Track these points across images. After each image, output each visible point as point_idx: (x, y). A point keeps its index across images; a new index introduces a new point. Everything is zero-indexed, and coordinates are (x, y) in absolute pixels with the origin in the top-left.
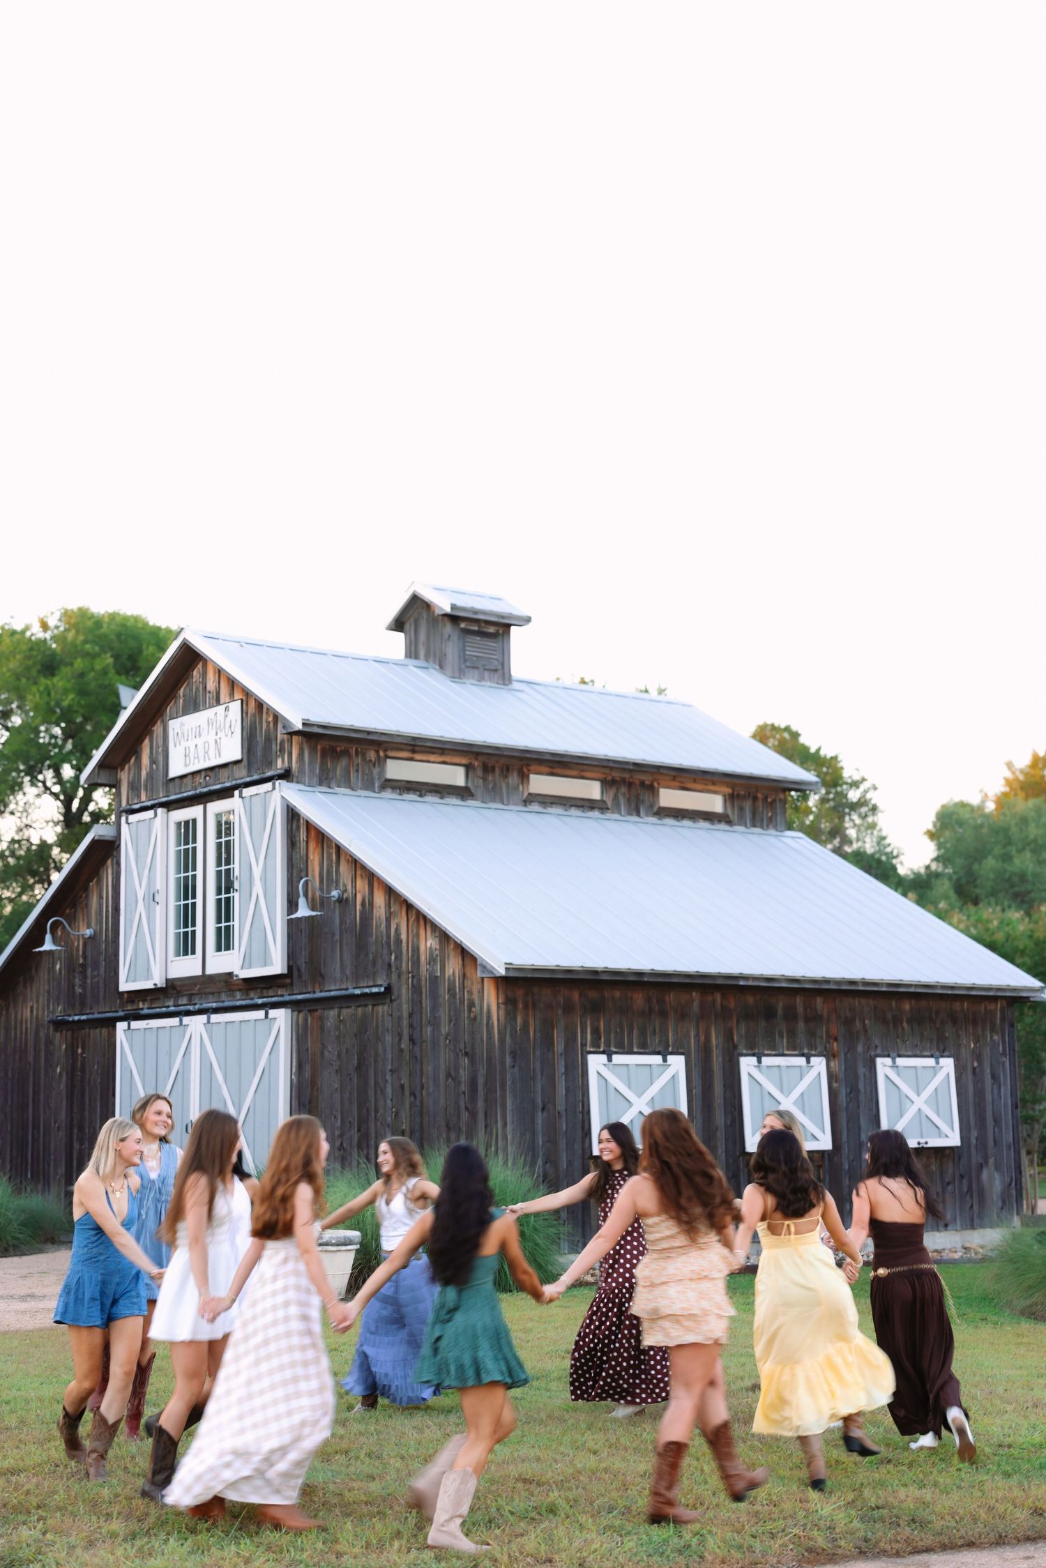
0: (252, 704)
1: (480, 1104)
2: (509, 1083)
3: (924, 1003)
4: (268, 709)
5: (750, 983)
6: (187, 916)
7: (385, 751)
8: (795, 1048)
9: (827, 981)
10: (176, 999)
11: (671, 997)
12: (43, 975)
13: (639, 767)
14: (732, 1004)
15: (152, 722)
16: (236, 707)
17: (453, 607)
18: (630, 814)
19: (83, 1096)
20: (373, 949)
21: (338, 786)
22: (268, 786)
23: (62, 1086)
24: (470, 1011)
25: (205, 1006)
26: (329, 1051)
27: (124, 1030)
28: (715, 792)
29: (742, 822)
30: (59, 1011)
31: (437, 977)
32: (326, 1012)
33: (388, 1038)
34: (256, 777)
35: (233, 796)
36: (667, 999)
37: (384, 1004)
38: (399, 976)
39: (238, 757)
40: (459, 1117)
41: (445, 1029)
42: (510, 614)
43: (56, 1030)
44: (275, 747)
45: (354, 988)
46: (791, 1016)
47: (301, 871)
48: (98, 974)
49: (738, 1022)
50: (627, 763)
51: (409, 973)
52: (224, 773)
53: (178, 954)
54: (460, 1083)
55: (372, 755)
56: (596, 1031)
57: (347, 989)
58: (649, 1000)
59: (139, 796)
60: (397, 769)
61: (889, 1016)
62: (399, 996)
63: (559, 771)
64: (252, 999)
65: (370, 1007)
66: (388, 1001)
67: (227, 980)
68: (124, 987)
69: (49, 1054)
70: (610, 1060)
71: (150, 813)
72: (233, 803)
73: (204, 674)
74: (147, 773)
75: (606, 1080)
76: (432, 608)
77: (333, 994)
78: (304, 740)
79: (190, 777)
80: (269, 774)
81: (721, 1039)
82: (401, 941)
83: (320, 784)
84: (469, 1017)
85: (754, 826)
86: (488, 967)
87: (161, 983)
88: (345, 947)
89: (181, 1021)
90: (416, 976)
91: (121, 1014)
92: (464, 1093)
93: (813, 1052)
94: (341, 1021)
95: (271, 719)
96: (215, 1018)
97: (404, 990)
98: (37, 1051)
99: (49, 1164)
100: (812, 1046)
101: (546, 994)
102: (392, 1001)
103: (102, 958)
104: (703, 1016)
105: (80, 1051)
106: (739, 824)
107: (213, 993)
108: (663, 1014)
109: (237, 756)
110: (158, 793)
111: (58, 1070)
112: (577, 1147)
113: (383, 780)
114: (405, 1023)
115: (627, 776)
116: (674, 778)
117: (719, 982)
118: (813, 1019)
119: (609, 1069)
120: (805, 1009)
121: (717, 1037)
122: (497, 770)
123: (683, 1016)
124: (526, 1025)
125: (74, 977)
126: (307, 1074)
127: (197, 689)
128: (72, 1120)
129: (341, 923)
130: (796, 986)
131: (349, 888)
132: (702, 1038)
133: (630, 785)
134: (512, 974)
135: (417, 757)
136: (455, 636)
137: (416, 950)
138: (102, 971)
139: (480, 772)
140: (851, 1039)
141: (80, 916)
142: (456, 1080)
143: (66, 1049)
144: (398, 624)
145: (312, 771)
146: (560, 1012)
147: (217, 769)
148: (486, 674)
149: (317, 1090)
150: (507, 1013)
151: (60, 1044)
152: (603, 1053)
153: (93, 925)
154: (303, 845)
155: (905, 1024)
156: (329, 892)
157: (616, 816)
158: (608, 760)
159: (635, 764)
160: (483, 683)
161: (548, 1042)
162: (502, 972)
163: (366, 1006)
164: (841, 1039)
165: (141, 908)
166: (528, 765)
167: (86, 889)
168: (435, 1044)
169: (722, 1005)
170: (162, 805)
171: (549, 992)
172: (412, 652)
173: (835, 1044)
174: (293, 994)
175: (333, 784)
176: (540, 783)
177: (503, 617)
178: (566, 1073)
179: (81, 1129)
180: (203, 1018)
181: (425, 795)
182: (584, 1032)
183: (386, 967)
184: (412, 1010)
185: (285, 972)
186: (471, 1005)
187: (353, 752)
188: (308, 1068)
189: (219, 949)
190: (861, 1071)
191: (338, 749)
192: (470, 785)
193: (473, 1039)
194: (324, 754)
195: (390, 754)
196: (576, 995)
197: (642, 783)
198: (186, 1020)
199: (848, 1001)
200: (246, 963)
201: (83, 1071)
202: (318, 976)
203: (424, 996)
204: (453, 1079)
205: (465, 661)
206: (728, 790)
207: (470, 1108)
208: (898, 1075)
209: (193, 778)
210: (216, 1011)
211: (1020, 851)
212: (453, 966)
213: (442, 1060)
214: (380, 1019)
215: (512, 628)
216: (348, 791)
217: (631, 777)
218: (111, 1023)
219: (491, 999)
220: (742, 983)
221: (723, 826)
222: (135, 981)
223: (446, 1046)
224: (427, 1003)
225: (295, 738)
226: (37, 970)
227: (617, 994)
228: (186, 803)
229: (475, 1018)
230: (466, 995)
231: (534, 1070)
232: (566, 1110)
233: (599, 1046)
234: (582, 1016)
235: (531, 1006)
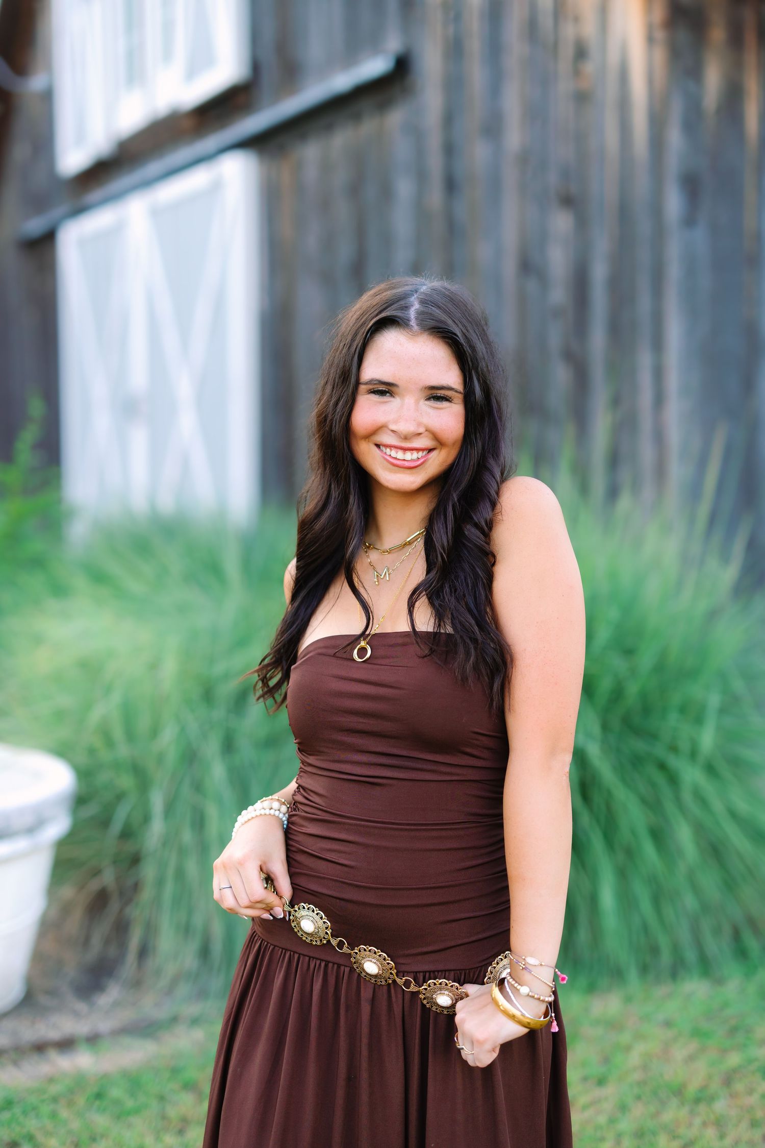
24: (575, 73)
32: (306, 150)
33: (405, 189)
38: (429, 24)
45: (344, 77)
57: (331, 85)
64: (204, 147)
66: (404, 96)
67: (174, 120)
68: (61, 166)
84: (572, 92)
87: (108, 149)
91: (62, 215)
97: (433, 59)
102: (410, 90)
114: (435, 141)
142: (541, 276)
149: (293, 324)
168: (493, 185)
174: (254, 122)
184: (449, 107)
185: (248, 75)
193: (582, 152)
202: (295, 70)
203: (472, 63)
207: (575, 354)
213: (509, 227)
223: (517, 185)
229: (589, 92)
230: (569, 32)
231: (760, 236)
235: (750, 37)
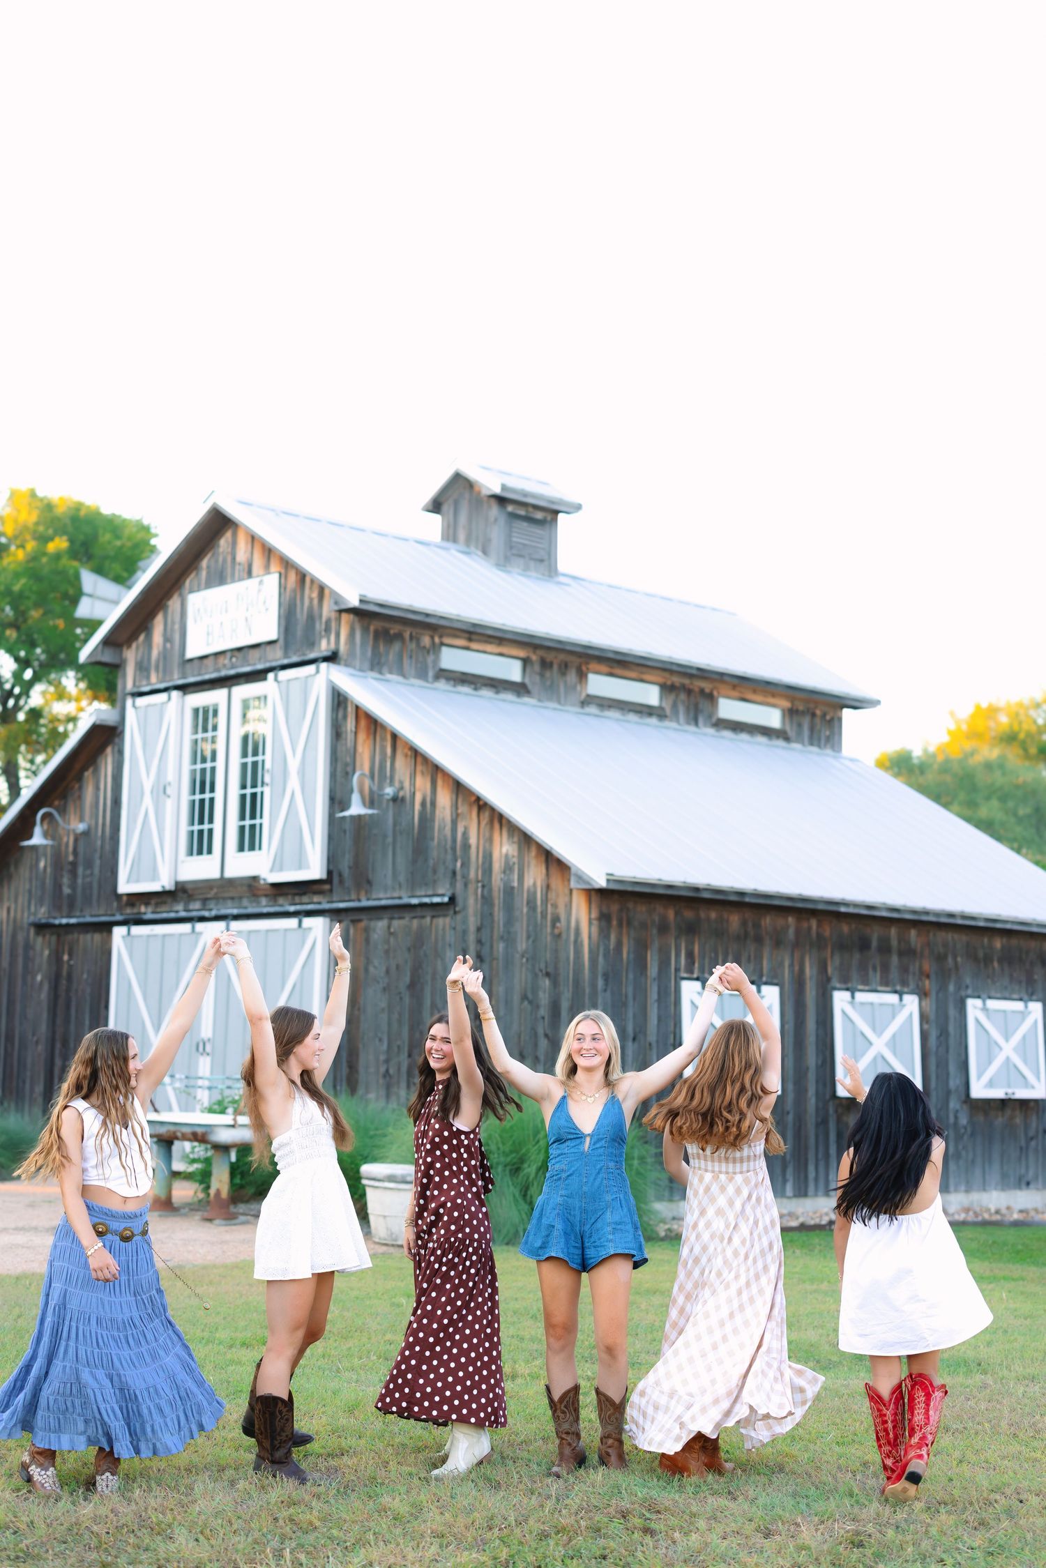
0: (292, 578)
3: (1014, 942)
4: (312, 581)
5: (851, 910)
6: (202, 812)
7: (441, 637)
8: (887, 984)
9: (927, 913)
10: (186, 904)
11: (767, 921)
12: (24, 872)
13: (702, 674)
14: (827, 932)
15: (168, 595)
16: (272, 581)
17: (504, 487)
18: (688, 723)
19: (68, 1007)
20: (434, 854)
21: (391, 672)
22: (311, 669)
23: (44, 995)
24: (553, 926)
25: (224, 912)
26: (375, 967)
27: (123, 937)
28: (774, 706)
29: (799, 739)
30: (42, 914)
31: (513, 888)
32: (373, 924)
34: (295, 659)
35: (265, 679)
36: (763, 923)
37: (445, 916)
38: (466, 885)
39: (274, 636)
40: (536, 1045)
41: (522, 945)
42: (561, 500)
43: (37, 934)
44: (319, 626)
45: (410, 897)
46: (885, 949)
47: (346, 765)
48: (92, 874)
49: (832, 953)
50: (691, 667)
51: (478, 882)
52: (255, 654)
53: (191, 853)
54: (538, 1007)
55: (426, 641)
56: (690, 955)
57: (400, 898)
58: (744, 923)
59: (148, 677)
60: (453, 658)
61: (981, 954)
62: (465, 908)
63: (618, 671)
64: (281, 906)
65: (428, 919)
66: (451, 912)
67: (251, 885)
68: (124, 887)
69: (27, 959)
71: (163, 696)
72: (268, 686)
73: (234, 543)
74: (159, 654)
76: (476, 489)
77: (383, 903)
78: (356, 619)
79: (211, 659)
80: (312, 656)
81: (815, 972)
82: (470, 847)
83: (372, 669)
84: (552, 933)
85: (812, 744)
86: (585, 877)
87: (169, 885)
88: (398, 851)
89: (193, 928)
90: (486, 885)
91: (119, 918)
92: (543, 1018)
93: (906, 990)
94: (391, 934)
95: (315, 595)
96: (235, 925)
97: (471, 901)
98: (13, 955)
99: (24, 1082)
100: (904, 983)
101: (640, 911)
102: (455, 913)
103: (97, 855)
104: (797, 945)
105: (66, 957)
106: (797, 741)
107: (232, 898)
108: (759, 940)
109: (272, 634)
110: (172, 673)
111: (39, 978)
113: (437, 669)
114: (472, 937)
115: (686, 681)
116: (734, 687)
117: (821, 907)
118: (908, 953)
120: (899, 942)
121: (811, 967)
122: (555, 667)
123: (778, 943)
124: (619, 944)
125: (62, 876)
127: (225, 561)
128: (54, 1032)
129: (395, 825)
130: (895, 915)
131: (407, 784)
132: (797, 968)
133: (689, 692)
134: (612, 887)
135: (474, 646)
136: (502, 520)
137: (488, 857)
138: (96, 871)
139: (537, 667)
140: (944, 975)
141: (71, 808)
142: (535, 1005)
143: (50, 954)
144: (436, 506)
145: (363, 653)
146: (655, 931)
147: (246, 650)
148: (532, 564)
149: (359, 1009)
150: (601, 930)
151: (43, 948)
152: (697, 979)
153: (87, 817)
154: (350, 737)
155: (996, 964)
156: (381, 787)
157: (674, 725)
158: (672, 663)
159: (699, 669)
160: (529, 573)
161: (642, 965)
162: (602, 883)
163: (423, 917)
164: (933, 976)
165: (148, 801)
166: (587, 663)
167: (79, 778)
168: (508, 962)
169: (818, 934)
170: (178, 688)
171: (644, 909)
172: (450, 535)
173: (927, 982)
174: (332, 902)
175: (385, 670)
176: (600, 684)
177: (553, 502)
178: (659, 1000)
179: (65, 1043)
180: (221, 925)
181: (480, 689)
182: (678, 955)
183: (449, 874)
184: (482, 924)
185: (324, 876)
186: (556, 919)
187: (407, 635)
189: (241, 848)
190: (952, 1012)
191: (392, 632)
192: (527, 681)
193: (557, 958)
194: (377, 635)
195: (447, 640)
196: (671, 914)
197: (702, 691)
198: (200, 926)
199: (941, 936)
200: (277, 865)
201: (69, 977)
202: (363, 881)
203: (496, 909)
204: (530, 1002)
205: (511, 548)
206: (787, 704)
207: (550, 1035)
208: (988, 1017)
209: (216, 659)
210: (237, 917)
211: (988, 798)
212: (534, 875)
213: (516, 981)
214: (440, 932)
215: (560, 516)
216: (400, 679)
217: (692, 684)
218: (107, 928)
219: (581, 914)
220: (843, 909)
221: (781, 743)
222: (138, 881)
223: (522, 965)
224: (499, 916)
225: (344, 616)
226: (16, 867)
227: (713, 915)
228: (206, 686)
229: (559, 935)
230: (550, 909)
231: (626, 996)
232: (657, 1042)
233: (692, 972)
234: (677, 938)
235: (625, 923)
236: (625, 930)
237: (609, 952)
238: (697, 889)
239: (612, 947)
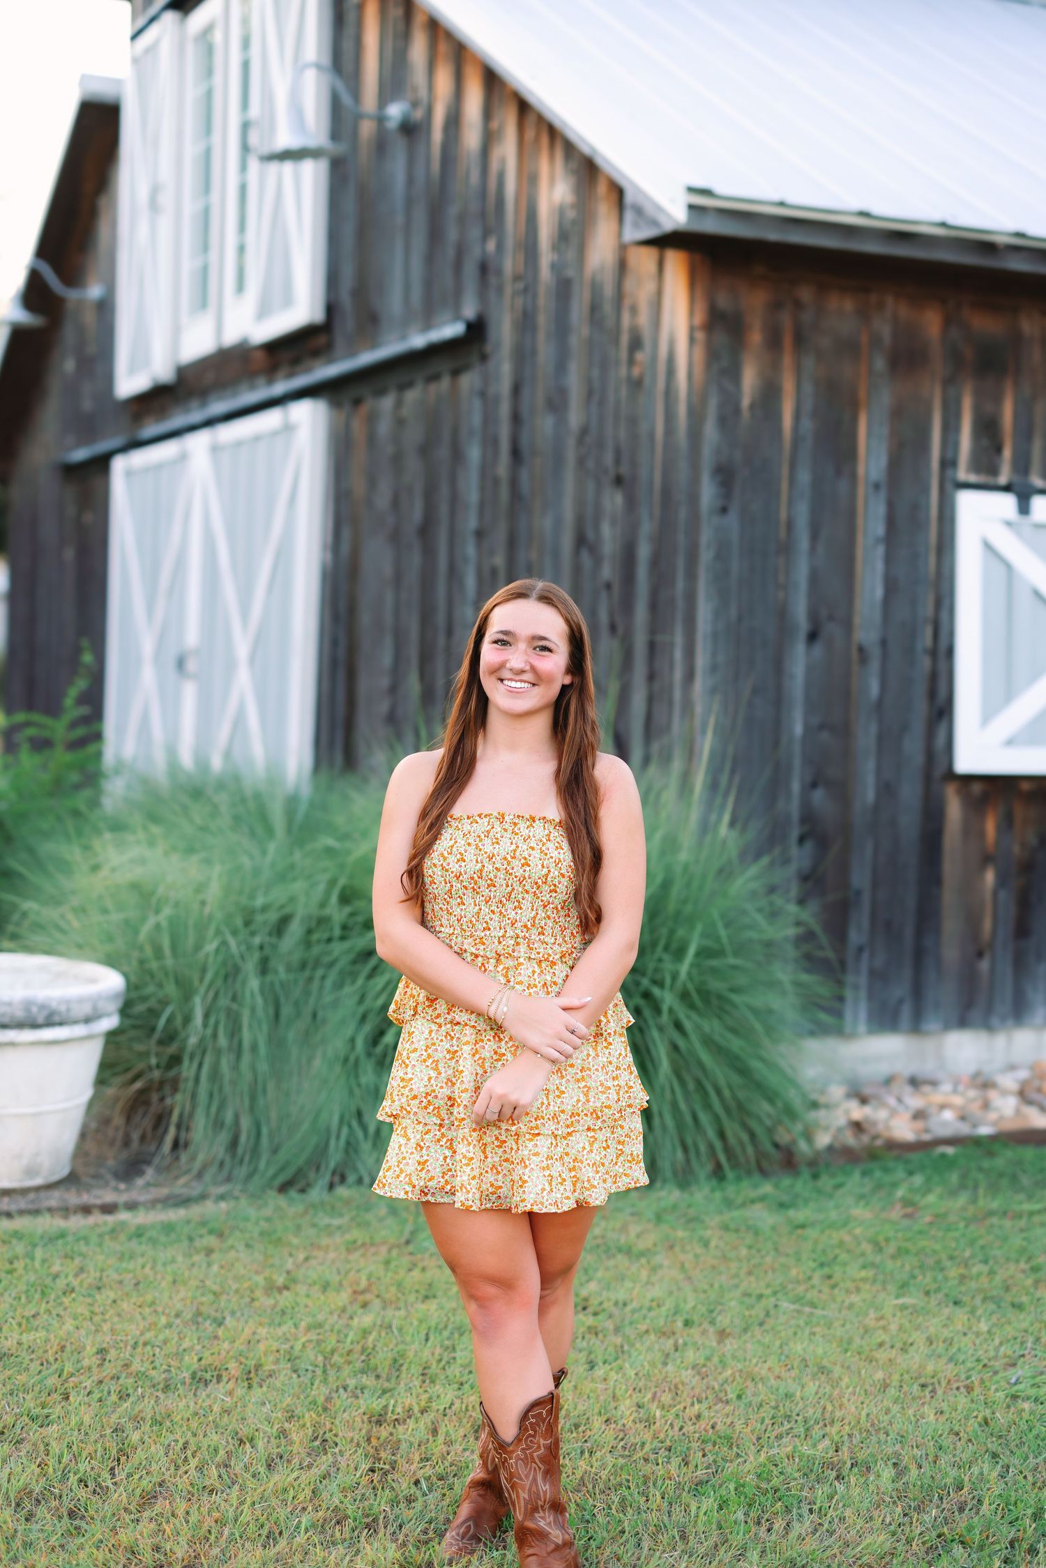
1: (641, 613)
2: (706, 556)
10: (181, 404)
20: (457, 231)
25: (211, 413)
26: (380, 493)
27: (123, 472)
31: (568, 281)
32: (377, 403)
33: (474, 453)
37: (467, 367)
38: (500, 290)
41: (577, 416)
51: (517, 280)
53: (194, 312)
54: (602, 560)
56: (988, 429)
57: (406, 339)
62: (496, 342)
65: (447, 379)
66: (479, 359)
68: (121, 390)
70: (1024, 509)
75: (1008, 567)
77: (391, 352)
82: (506, 204)
86: (647, 208)
88: (412, 240)
90: (529, 285)
91: (117, 441)
94: (400, 420)
97: (506, 327)
102: (482, 356)
112: (913, 746)
114: (505, 409)
119: (1019, 535)
124: (769, 395)
126: (345, 548)
131: (423, 92)
134: (710, 226)
137: (534, 218)
141: (89, 263)
146: (880, 364)
149: (360, 583)
150: (712, 355)
151: (69, 506)
152: (1007, 489)
153: (103, 279)
161: (839, 449)
162: (680, 216)
168: (556, 460)
171: (848, 305)
174: (329, 367)
178: (890, 538)
180: (209, 438)
182: (950, 427)
183: (478, 270)
185: (322, 314)
186: (636, 343)
188: (346, 533)
189: (235, 293)
196: (932, 323)
202: (368, 314)
203: (541, 337)
218: (105, 464)
222: (132, 374)
224: (545, 351)
229: (641, 379)
230: (627, 321)
231: (790, 525)
232: (884, 643)
233: (993, 470)
234: (949, 382)
235: (788, 341)
236: (787, 360)
237: (737, 410)
238: (987, 247)
239: (746, 402)
